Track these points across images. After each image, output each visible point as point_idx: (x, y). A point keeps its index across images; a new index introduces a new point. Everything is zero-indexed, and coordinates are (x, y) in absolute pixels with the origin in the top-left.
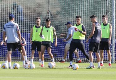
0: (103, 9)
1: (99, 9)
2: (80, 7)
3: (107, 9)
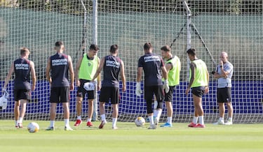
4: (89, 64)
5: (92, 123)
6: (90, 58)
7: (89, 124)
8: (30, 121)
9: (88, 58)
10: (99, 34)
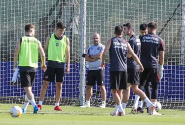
4: (57, 45)
5: (61, 108)
6: (58, 38)
7: (57, 109)
8: (12, 105)
9: (56, 38)
10: (88, 13)
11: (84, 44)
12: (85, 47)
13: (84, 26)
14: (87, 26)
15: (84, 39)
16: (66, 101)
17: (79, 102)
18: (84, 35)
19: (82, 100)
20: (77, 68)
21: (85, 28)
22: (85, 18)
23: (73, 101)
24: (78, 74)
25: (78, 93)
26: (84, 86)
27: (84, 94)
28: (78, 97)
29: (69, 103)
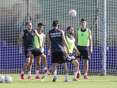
0: (91, 11)
1: (87, 11)
2: (63, 9)
3: (97, 11)
4: (82, 35)
11: (105, 34)
12: (106, 36)
13: (105, 22)
14: (107, 22)
15: (105, 31)
16: (94, 73)
17: (102, 73)
18: (105, 28)
19: (104, 72)
20: (101, 50)
21: (106, 23)
22: (106, 17)
23: (98, 72)
24: (101, 54)
25: (101, 67)
26: (105, 62)
27: (105, 67)
28: (101, 69)
29: (95, 74)
